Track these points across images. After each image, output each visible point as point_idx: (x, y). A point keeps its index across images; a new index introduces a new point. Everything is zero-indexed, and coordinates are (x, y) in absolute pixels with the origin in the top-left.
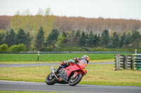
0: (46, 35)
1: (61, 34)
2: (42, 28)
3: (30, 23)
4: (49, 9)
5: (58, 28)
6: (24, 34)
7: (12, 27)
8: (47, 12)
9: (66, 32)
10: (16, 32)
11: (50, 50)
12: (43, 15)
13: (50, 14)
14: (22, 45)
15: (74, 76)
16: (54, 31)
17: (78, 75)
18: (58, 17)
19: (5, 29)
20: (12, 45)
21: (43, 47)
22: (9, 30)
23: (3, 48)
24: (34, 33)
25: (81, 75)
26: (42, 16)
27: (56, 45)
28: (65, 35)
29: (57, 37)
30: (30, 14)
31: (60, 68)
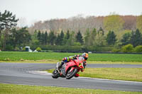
7: (137, 28)
19: (130, 29)
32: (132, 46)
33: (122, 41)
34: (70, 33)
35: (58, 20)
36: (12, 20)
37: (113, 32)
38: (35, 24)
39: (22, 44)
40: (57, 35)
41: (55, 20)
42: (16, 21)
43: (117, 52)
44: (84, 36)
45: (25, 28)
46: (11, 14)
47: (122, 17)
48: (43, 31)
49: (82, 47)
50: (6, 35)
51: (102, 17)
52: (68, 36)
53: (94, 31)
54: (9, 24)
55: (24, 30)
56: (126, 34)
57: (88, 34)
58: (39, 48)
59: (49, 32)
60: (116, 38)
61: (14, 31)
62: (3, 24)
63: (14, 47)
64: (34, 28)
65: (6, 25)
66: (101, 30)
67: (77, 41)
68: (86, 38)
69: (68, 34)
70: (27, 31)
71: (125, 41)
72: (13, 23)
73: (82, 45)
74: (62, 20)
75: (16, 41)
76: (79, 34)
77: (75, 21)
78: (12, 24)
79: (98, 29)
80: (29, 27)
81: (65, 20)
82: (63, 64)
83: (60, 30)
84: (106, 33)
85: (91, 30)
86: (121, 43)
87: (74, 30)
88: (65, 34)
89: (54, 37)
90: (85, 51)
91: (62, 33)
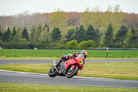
0: (115, 32)
1: (130, 31)
2: (111, 25)
3: (100, 19)
4: (118, 6)
5: (127, 25)
6: (93, 30)
7: (81, 24)
8: (117, 9)
9: (135, 29)
10: (86, 28)
11: (119, 47)
12: (112, 11)
13: (119, 11)
14: (92, 41)
15: (71, 69)
16: (123, 27)
17: (75, 68)
18: (127, 14)
19: (74, 25)
20: (81, 41)
21: (112, 43)
22: (79, 26)
23: (73, 44)
24: (103, 30)
25: (77, 68)
26: (111, 13)
27: (125, 42)
28: (133, 31)
29: (125, 34)
30: (99, 11)
31: (61, 61)
32: (76, 42)
33: (67, 37)
34: (16, 30)
35: (4, 17)
37: (58, 29)
40: (4, 32)
43: (62, 48)
44: (29, 32)
47: (67, 13)
49: (28, 43)
51: (48, 14)
52: (15, 32)
53: (40, 27)
56: (70, 30)
57: (34, 30)
60: (61, 34)
66: (46, 26)
67: (23, 38)
68: (32, 35)
69: (14, 30)
71: (69, 37)
73: (28, 41)
74: (8, 17)
76: (25, 30)
77: (21, 17)
79: (43, 25)
81: (12, 17)
83: (7, 27)
84: (51, 29)
85: (36, 27)
86: (66, 39)
87: (20, 26)
88: (11, 31)
90: (31, 47)
91: (9, 30)
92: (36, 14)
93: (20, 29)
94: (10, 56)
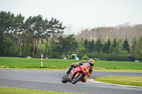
17: (79, 75)
35: (105, 28)
36: (59, 28)
38: (82, 32)
39: (69, 52)
40: (104, 43)
41: (101, 28)
42: (63, 29)
44: (130, 44)
45: (72, 36)
46: (58, 22)
48: (90, 39)
49: (129, 55)
50: (53, 43)
52: (115, 44)
54: (56, 31)
55: (71, 37)
57: (135, 42)
58: (85, 56)
59: (95, 40)
61: (61, 38)
62: (50, 32)
63: (61, 54)
64: (80, 35)
65: (53, 32)
67: (123, 50)
68: (133, 47)
69: (115, 42)
70: (74, 39)
72: (60, 30)
73: (129, 53)
74: (109, 28)
75: (63, 48)
76: (126, 42)
77: (122, 29)
78: (59, 32)
80: (76, 34)
81: (112, 28)
82: (71, 69)
83: (107, 38)
85: (138, 39)
87: (121, 38)
88: (112, 42)
89: (101, 45)
90: (132, 59)
91: (109, 41)
92: (138, 26)
93: (120, 41)
94: (110, 68)
